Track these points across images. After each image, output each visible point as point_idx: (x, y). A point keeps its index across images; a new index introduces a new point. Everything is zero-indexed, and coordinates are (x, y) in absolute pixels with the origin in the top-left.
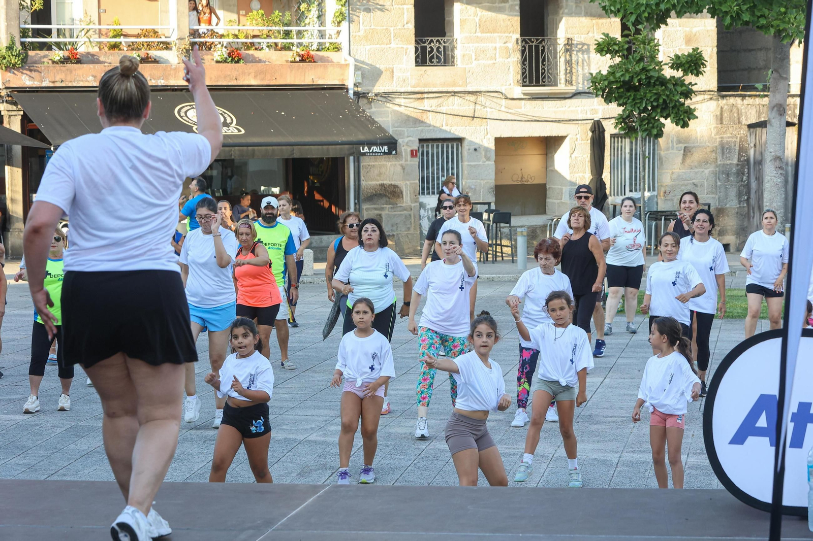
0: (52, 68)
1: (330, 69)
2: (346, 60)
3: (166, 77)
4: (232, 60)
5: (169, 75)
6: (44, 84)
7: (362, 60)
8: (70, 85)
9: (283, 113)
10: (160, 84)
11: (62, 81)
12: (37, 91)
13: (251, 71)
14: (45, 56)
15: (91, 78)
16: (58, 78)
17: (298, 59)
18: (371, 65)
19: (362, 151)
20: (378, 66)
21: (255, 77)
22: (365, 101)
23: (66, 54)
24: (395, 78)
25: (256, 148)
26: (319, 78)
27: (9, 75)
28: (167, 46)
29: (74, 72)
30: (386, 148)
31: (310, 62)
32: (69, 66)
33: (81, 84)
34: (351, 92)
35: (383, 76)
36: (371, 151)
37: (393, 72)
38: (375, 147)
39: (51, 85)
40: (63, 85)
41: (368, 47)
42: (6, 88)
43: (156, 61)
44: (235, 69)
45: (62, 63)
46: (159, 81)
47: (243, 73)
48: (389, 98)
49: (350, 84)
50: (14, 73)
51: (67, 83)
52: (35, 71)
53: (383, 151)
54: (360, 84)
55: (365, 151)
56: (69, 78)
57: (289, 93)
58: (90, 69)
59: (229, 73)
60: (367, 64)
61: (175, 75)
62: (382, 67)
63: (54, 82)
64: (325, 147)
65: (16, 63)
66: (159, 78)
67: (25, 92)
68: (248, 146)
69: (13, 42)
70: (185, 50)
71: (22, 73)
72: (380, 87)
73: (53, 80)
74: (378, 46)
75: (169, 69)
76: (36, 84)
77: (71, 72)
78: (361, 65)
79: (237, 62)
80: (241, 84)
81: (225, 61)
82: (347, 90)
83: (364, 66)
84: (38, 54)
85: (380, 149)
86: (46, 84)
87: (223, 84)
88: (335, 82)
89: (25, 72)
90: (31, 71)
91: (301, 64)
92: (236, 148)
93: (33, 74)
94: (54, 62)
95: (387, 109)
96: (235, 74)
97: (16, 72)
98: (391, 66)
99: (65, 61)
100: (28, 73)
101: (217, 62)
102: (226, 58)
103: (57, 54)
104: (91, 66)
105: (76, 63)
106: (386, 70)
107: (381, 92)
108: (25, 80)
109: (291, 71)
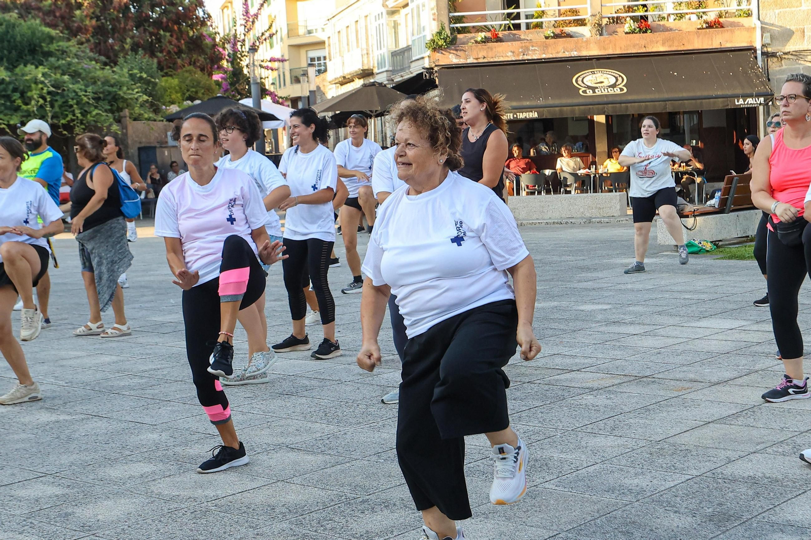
0: (475, 47)
1: (737, 32)
2: (755, 24)
3: (578, 49)
4: (640, 30)
5: (581, 47)
6: (469, 61)
7: (772, 23)
8: (492, 60)
9: (676, 74)
10: (573, 55)
11: (484, 57)
12: (464, 67)
13: (659, 39)
14: (471, 38)
15: (510, 54)
16: (480, 55)
17: (704, 26)
18: (781, 27)
19: (737, 103)
20: (788, 27)
21: (663, 44)
22: (775, 59)
23: (489, 35)
24: (806, 37)
25: (629, 105)
26: (727, 42)
27: (438, 55)
28: (582, 23)
29: (494, 50)
30: (762, 99)
31: (717, 27)
32: (490, 44)
33: (501, 59)
34: (759, 52)
35: (794, 37)
36: (746, 103)
37: (804, 32)
38: (751, 99)
39: (475, 61)
40: (485, 60)
41: (777, 11)
42: (436, 66)
43: (569, 36)
44: (643, 38)
45: (484, 42)
46: (572, 53)
47: (652, 42)
48: (800, 56)
49: (758, 46)
50: (442, 53)
51: (489, 59)
52: (461, 50)
53: (759, 102)
54: (769, 44)
55: (740, 103)
56: (490, 54)
57: (694, 56)
58: (509, 46)
59: (638, 42)
60: (777, 26)
61: (587, 46)
62: (793, 28)
63: (477, 59)
64: (699, 101)
65: (442, 45)
66: (572, 50)
67: (453, 68)
68: (621, 103)
69: (442, 28)
70: (596, 25)
71: (450, 53)
72: (791, 47)
73: (477, 57)
74: (788, 9)
75: (580, 42)
76: (461, 61)
77: (492, 49)
78: (771, 27)
79: (645, 32)
80: (650, 51)
81: (633, 32)
82: (755, 50)
83: (774, 28)
84: (466, 36)
85: (756, 101)
86: (471, 60)
87: (633, 52)
88: (744, 44)
89: (452, 51)
90: (457, 50)
91: (708, 30)
92: (610, 105)
93: (459, 53)
94: (476, 42)
95: (798, 66)
96: (643, 43)
97: (443, 52)
98: (802, 27)
99: (486, 41)
100: (454, 52)
101: (627, 33)
102: (635, 29)
103: (480, 36)
104: (509, 43)
105: (496, 42)
106: (797, 30)
107: (791, 50)
108: (452, 58)
109: (698, 37)
